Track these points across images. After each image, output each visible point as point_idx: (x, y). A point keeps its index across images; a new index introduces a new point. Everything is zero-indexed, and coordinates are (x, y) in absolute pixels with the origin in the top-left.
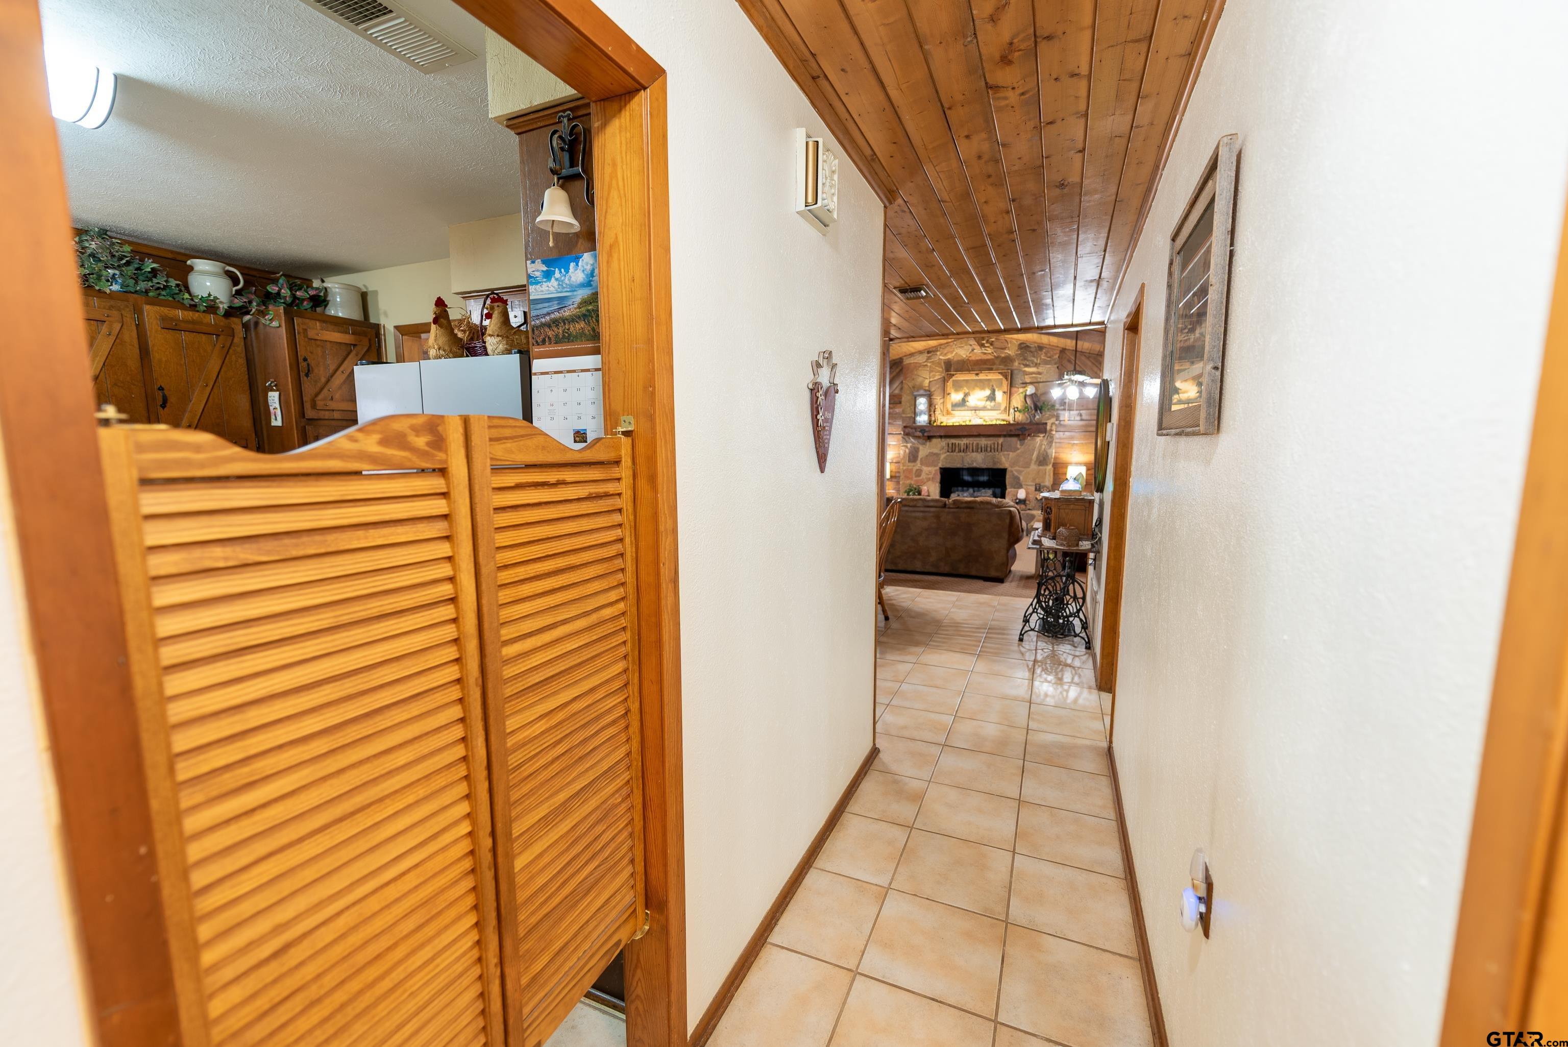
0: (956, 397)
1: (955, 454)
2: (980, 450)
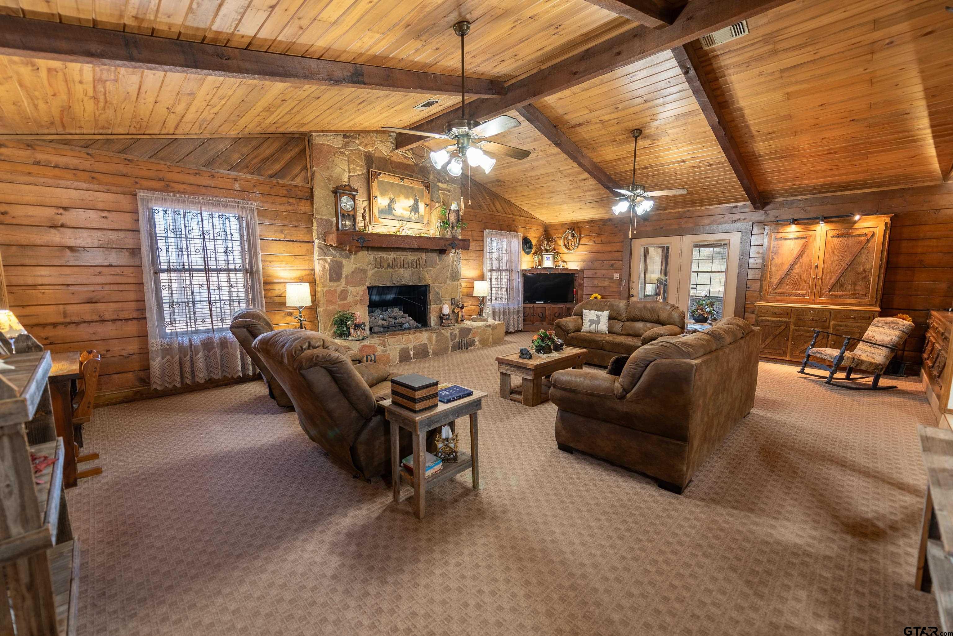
1: (383, 269)
2: (407, 266)
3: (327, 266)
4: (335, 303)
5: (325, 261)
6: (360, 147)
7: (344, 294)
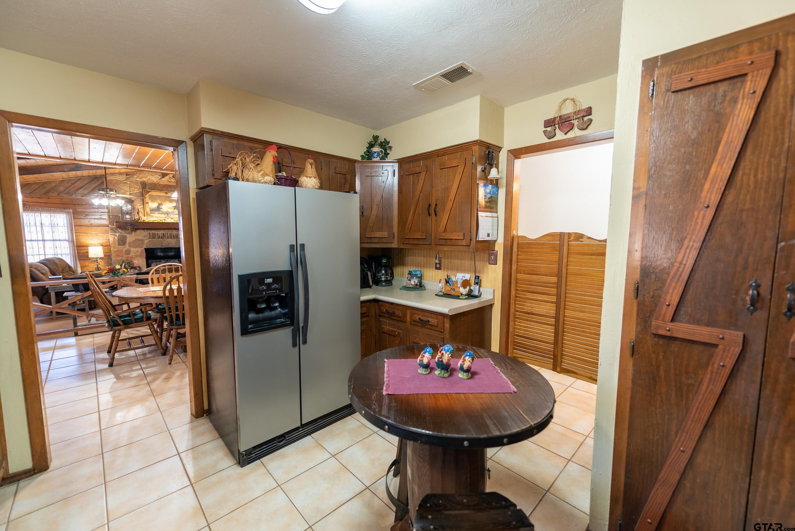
0: (153, 205)
1: (155, 239)
2: (173, 237)
3: (116, 238)
4: (122, 256)
5: (115, 235)
6: (137, 179)
7: (128, 252)
